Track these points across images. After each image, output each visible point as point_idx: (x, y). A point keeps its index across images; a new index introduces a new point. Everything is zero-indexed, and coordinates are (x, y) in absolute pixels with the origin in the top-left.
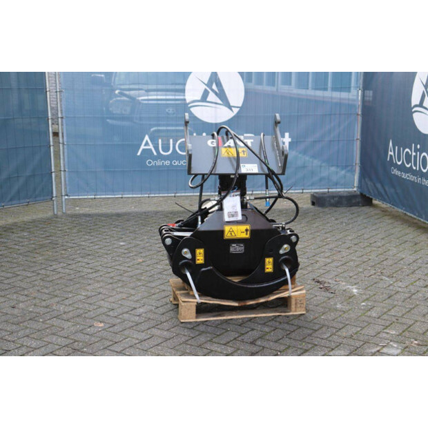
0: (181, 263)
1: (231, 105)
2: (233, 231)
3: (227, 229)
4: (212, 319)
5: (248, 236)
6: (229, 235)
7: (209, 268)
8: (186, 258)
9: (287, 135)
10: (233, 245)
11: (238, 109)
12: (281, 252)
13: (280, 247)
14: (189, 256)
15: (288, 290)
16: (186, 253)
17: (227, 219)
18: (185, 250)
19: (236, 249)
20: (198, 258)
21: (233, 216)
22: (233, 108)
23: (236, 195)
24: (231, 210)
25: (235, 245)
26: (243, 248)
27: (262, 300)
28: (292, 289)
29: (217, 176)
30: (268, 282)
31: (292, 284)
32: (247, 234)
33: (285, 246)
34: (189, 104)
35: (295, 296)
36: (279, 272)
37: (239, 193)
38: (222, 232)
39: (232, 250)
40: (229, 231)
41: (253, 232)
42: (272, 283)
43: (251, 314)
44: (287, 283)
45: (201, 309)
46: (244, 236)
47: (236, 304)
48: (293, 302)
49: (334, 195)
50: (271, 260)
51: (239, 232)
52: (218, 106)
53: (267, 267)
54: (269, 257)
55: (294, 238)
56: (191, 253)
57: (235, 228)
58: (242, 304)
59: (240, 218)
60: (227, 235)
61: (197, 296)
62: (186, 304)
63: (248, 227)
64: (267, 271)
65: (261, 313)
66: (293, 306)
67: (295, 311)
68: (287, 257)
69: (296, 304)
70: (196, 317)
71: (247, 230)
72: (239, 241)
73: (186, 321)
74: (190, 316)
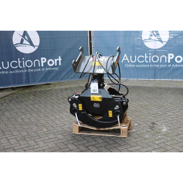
0: (73, 109)
2: (94, 98)
3: (92, 96)
4: (85, 134)
5: (101, 100)
6: (93, 99)
7: (84, 112)
8: (75, 107)
10: (95, 104)
12: (115, 108)
13: (115, 106)
14: (76, 106)
16: (74, 105)
17: (92, 92)
19: (96, 105)
20: (79, 108)
21: (94, 91)
23: (96, 82)
24: (95, 89)
25: (96, 104)
26: (99, 105)
27: (107, 129)
28: (121, 125)
30: (110, 121)
31: (120, 123)
32: (100, 99)
33: (117, 106)
35: (122, 129)
36: (114, 117)
37: (97, 81)
38: (90, 98)
40: (93, 98)
41: (103, 99)
42: (112, 122)
44: (118, 123)
45: (81, 129)
46: (99, 100)
47: (95, 129)
50: (111, 112)
51: (97, 99)
53: (110, 114)
54: (110, 110)
55: (124, 103)
56: (77, 106)
57: (95, 96)
58: (99, 129)
59: (97, 92)
60: (92, 99)
61: (79, 123)
62: (74, 126)
63: (101, 96)
64: (110, 116)
65: (107, 134)
66: (121, 133)
67: (122, 136)
68: (119, 111)
69: (122, 132)
70: (79, 132)
71: (100, 98)
72: (97, 102)
73: (75, 133)
74: (76, 131)
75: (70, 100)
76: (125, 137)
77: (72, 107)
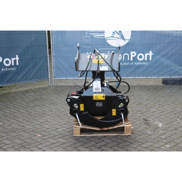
0: (74, 110)
1: (125, 38)
2: (97, 97)
3: (94, 95)
4: (87, 135)
5: (104, 99)
7: (86, 113)
8: (75, 108)
9: (151, 52)
10: (97, 103)
11: (128, 40)
12: (119, 106)
13: (119, 104)
14: (77, 107)
15: (123, 124)
16: (75, 106)
17: (94, 91)
18: (75, 104)
19: (99, 105)
20: (81, 108)
21: (97, 90)
22: (126, 40)
23: (99, 81)
24: (97, 87)
25: (98, 103)
26: (102, 104)
27: (111, 128)
28: (125, 123)
29: (92, 72)
30: (113, 120)
31: (125, 121)
32: (103, 98)
33: (121, 104)
34: (106, 38)
35: (126, 127)
36: (118, 115)
37: (100, 79)
38: (92, 97)
39: (97, 105)
40: (95, 97)
41: (107, 97)
42: (115, 121)
43: (105, 134)
44: (122, 121)
45: (82, 131)
46: (102, 99)
47: (98, 129)
48: (125, 129)
49: (173, 79)
50: (115, 110)
51: (100, 97)
52: (119, 39)
53: (113, 113)
54: (114, 108)
55: (127, 100)
56: (78, 106)
57: (98, 95)
58: (101, 129)
59: (100, 91)
60: (94, 98)
61: (80, 125)
62: (75, 128)
63: (104, 95)
64: (113, 115)
65: (110, 134)
66: (125, 131)
67: (127, 134)
68: (122, 109)
69: (127, 130)
70: (80, 134)
71: (103, 96)
72: (100, 101)
73: (76, 136)
74: (77, 134)
75: (69, 100)
76: (129, 135)
77: (72, 108)
